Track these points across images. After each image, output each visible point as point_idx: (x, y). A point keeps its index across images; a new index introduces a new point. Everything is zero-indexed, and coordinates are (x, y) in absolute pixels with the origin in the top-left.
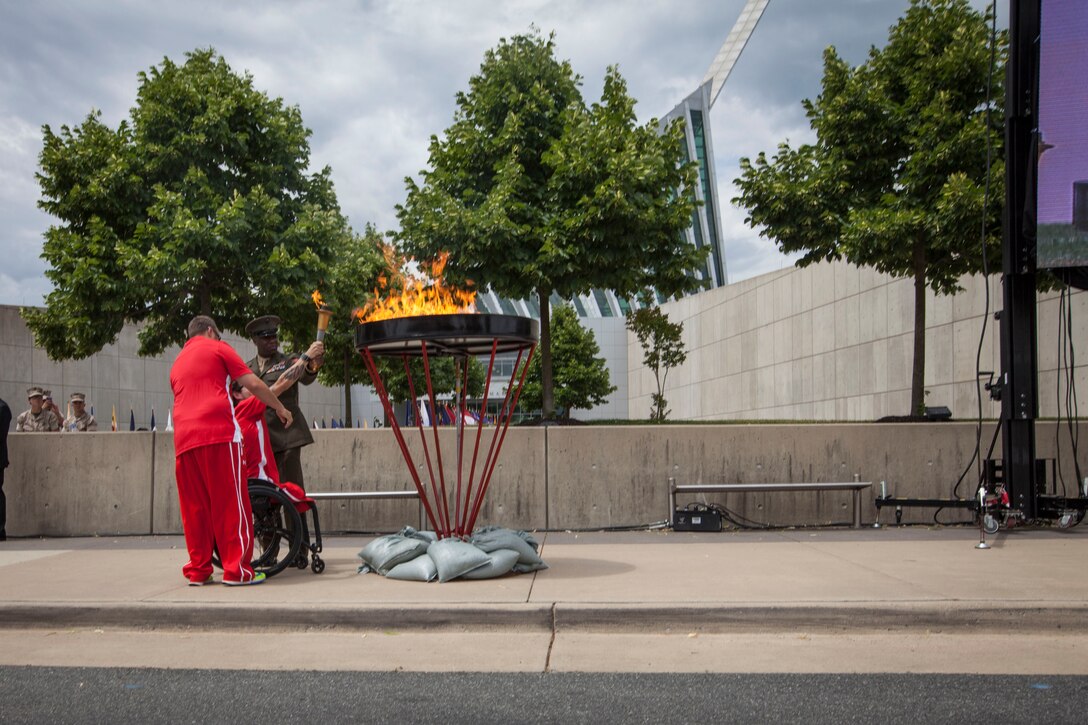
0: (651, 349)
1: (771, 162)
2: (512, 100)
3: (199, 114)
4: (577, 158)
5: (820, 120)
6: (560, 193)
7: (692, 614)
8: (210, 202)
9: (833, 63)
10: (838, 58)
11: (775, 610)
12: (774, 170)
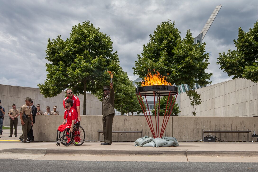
0: (192, 100)
1: (226, 54)
2: (164, 37)
3: (87, 37)
4: (181, 51)
5: (238, 45)
6: (176, 59)
7: (218, 152)
8: (89, 59)
9: (241, 31)
10: (242, 30)
11: (236, 151)
12: (227, 56)
